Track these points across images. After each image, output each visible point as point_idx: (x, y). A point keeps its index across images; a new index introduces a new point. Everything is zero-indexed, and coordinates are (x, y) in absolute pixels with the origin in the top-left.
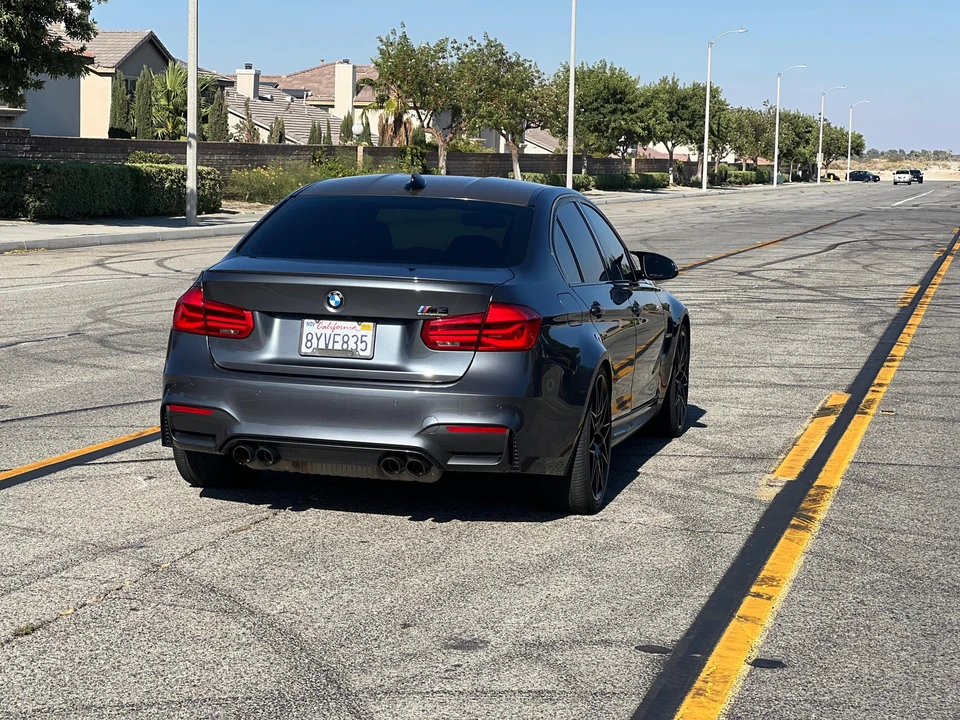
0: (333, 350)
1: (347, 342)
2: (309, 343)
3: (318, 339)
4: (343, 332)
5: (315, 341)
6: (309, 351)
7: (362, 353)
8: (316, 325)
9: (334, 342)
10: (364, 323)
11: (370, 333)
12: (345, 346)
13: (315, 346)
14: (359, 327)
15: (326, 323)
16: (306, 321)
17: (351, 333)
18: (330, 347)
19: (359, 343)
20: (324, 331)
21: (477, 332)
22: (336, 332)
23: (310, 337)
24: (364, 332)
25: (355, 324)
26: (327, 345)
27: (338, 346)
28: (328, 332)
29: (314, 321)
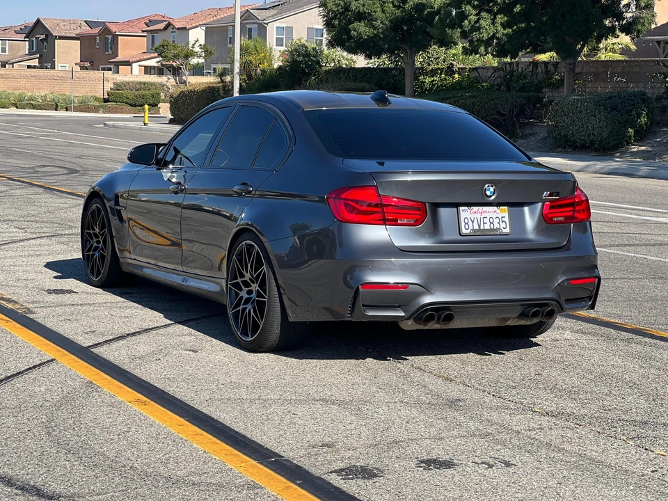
0: (484, 229)
1: (492, 223)
2: (467, 227)
3: (473, 222)
4: (489, 215)
5: (470, 223)
6: (468, 232)
7: (504, 231)
8: (469, 211)
9: (484, 223)
10: (501, 207)
11: (506, 215)
12: (492, 226)
13: (471, 227)
14: (498, 211)
15: (475, 209)
16: (461, 208)
17: (494, 216)
18: (482, 227)
19: (501, 223)
20: (476, 215)
21: (571, 209)
22: (484, 215)
23: (466, 222)
24: (503, 215)
25: (495, 208)
26: (479, 226)
27: (487, 227)
28: (478, 216)
29: (466, 208)
